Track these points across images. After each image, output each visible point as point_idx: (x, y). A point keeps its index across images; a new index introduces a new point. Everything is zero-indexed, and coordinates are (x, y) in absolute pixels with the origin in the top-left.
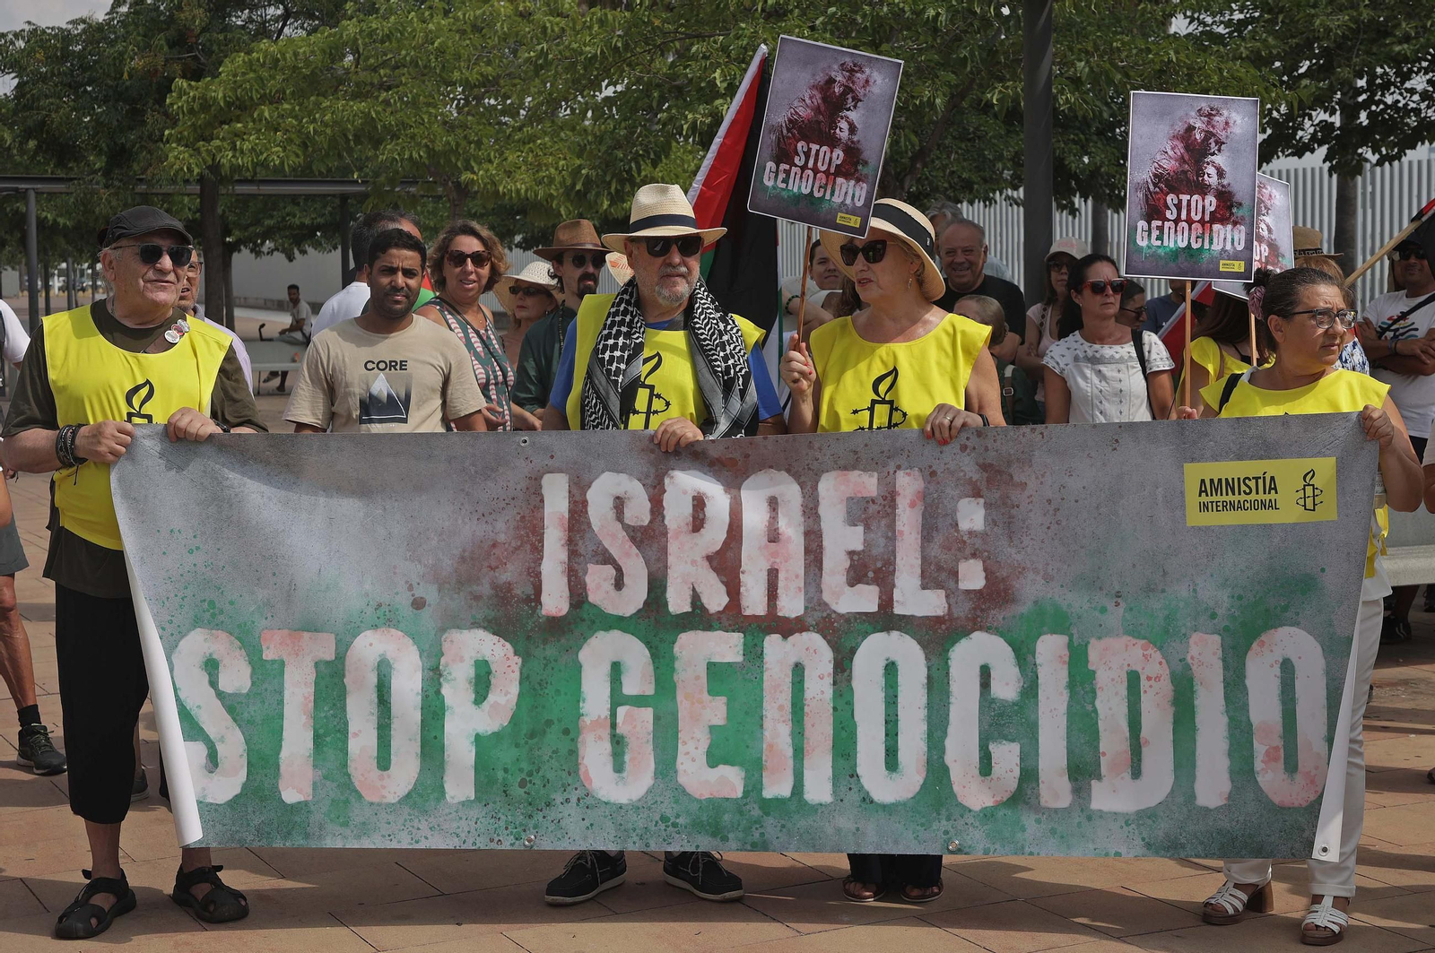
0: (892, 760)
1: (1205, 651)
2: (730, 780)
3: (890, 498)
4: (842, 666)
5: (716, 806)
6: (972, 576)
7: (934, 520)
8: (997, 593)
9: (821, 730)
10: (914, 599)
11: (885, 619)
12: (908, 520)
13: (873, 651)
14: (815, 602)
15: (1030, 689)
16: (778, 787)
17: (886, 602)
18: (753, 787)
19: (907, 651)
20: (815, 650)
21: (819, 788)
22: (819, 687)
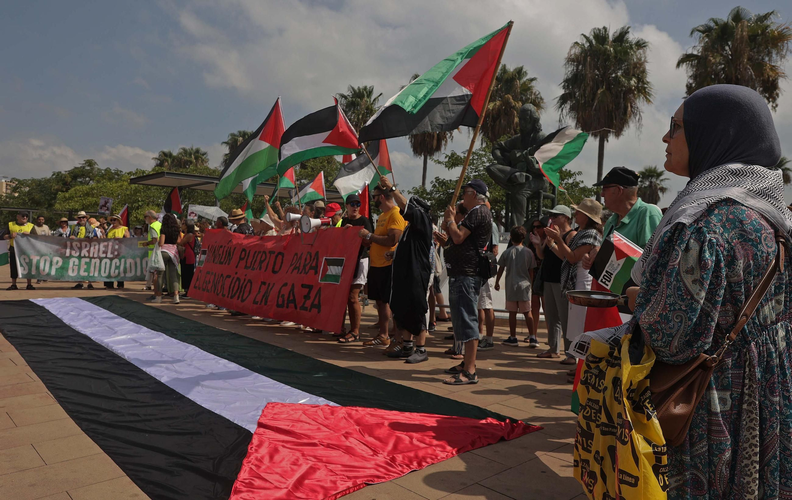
0: (105, 272)
1: (138, 261)
2: (86, 274)
3: (108, 245)
4: (101, 262)
5: (84, 276)
6: (116, 253)
7: (113, 247)
8: (118, 255)
9: (97, 269)
10: (109, 255)
11: (106, 257)
12: (110, 247)
13: (104, 261)
14: (98, 256)
15: (120, 265)
16: (91, 275)
17: (106, 256)
18: (89, 275)
19: (108, 261)
20: (98, 261)
21: (96, 274)
22: (98, 264)
